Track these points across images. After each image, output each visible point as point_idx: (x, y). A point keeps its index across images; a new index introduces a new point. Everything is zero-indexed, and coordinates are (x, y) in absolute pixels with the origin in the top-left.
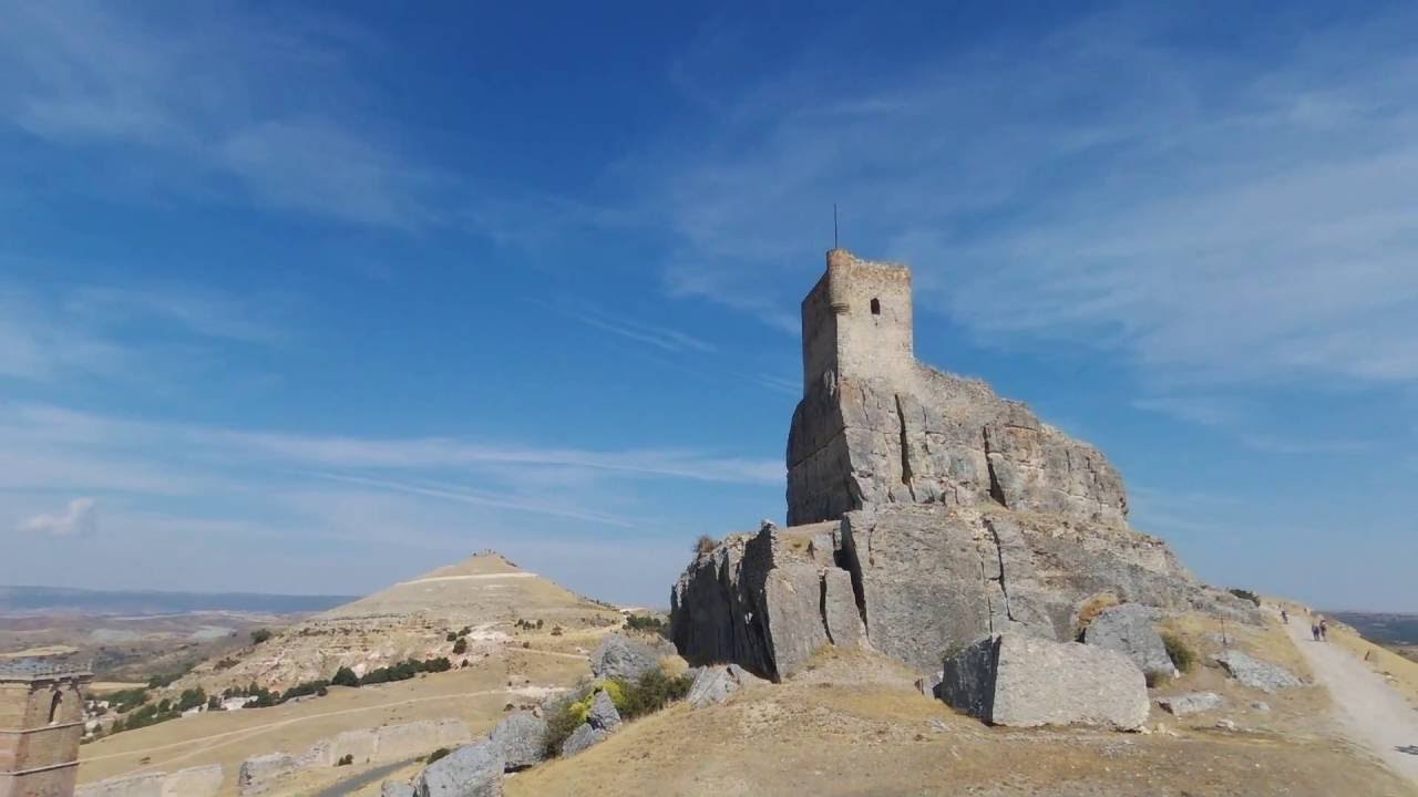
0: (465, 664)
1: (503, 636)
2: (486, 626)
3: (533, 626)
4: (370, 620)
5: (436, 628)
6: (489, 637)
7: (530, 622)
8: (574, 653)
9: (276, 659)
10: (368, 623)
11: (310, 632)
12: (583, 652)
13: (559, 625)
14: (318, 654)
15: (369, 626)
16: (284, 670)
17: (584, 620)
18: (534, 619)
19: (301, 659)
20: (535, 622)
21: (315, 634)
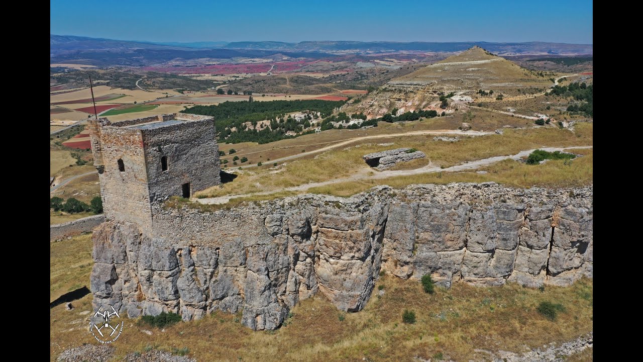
0: (443, 114)
1: (469, 99)
2: (461, 93)
3: (487, 94)
4: (410, 86)
5: (438, 92)
6: (462, 99)
7: (486, 91)
8: (506, 111)
9: (373, 102)
10: (409, 87)
11: (387, 89)
12: (511, 110)
13: (502, 94)
14: (388, 101)
15: (409, 89)
16: (374, 107)
17: (519, 90)
18: (488, 89)
19: (381, 103)
20: (488, 91)
21: (388, 91)
